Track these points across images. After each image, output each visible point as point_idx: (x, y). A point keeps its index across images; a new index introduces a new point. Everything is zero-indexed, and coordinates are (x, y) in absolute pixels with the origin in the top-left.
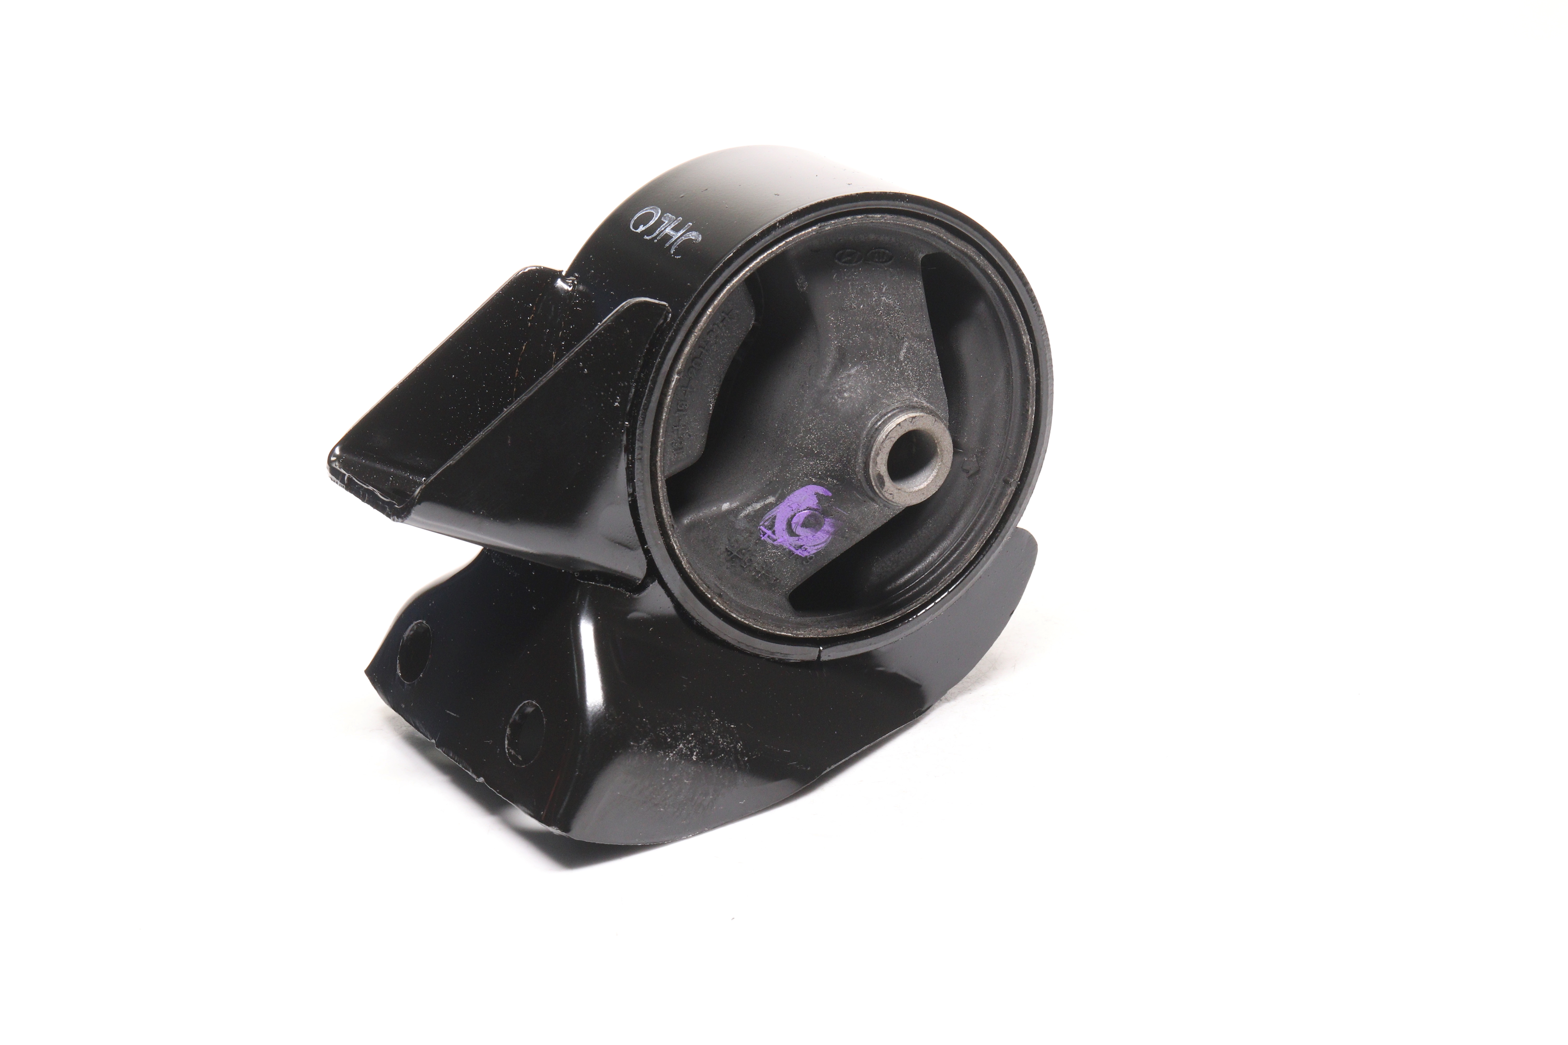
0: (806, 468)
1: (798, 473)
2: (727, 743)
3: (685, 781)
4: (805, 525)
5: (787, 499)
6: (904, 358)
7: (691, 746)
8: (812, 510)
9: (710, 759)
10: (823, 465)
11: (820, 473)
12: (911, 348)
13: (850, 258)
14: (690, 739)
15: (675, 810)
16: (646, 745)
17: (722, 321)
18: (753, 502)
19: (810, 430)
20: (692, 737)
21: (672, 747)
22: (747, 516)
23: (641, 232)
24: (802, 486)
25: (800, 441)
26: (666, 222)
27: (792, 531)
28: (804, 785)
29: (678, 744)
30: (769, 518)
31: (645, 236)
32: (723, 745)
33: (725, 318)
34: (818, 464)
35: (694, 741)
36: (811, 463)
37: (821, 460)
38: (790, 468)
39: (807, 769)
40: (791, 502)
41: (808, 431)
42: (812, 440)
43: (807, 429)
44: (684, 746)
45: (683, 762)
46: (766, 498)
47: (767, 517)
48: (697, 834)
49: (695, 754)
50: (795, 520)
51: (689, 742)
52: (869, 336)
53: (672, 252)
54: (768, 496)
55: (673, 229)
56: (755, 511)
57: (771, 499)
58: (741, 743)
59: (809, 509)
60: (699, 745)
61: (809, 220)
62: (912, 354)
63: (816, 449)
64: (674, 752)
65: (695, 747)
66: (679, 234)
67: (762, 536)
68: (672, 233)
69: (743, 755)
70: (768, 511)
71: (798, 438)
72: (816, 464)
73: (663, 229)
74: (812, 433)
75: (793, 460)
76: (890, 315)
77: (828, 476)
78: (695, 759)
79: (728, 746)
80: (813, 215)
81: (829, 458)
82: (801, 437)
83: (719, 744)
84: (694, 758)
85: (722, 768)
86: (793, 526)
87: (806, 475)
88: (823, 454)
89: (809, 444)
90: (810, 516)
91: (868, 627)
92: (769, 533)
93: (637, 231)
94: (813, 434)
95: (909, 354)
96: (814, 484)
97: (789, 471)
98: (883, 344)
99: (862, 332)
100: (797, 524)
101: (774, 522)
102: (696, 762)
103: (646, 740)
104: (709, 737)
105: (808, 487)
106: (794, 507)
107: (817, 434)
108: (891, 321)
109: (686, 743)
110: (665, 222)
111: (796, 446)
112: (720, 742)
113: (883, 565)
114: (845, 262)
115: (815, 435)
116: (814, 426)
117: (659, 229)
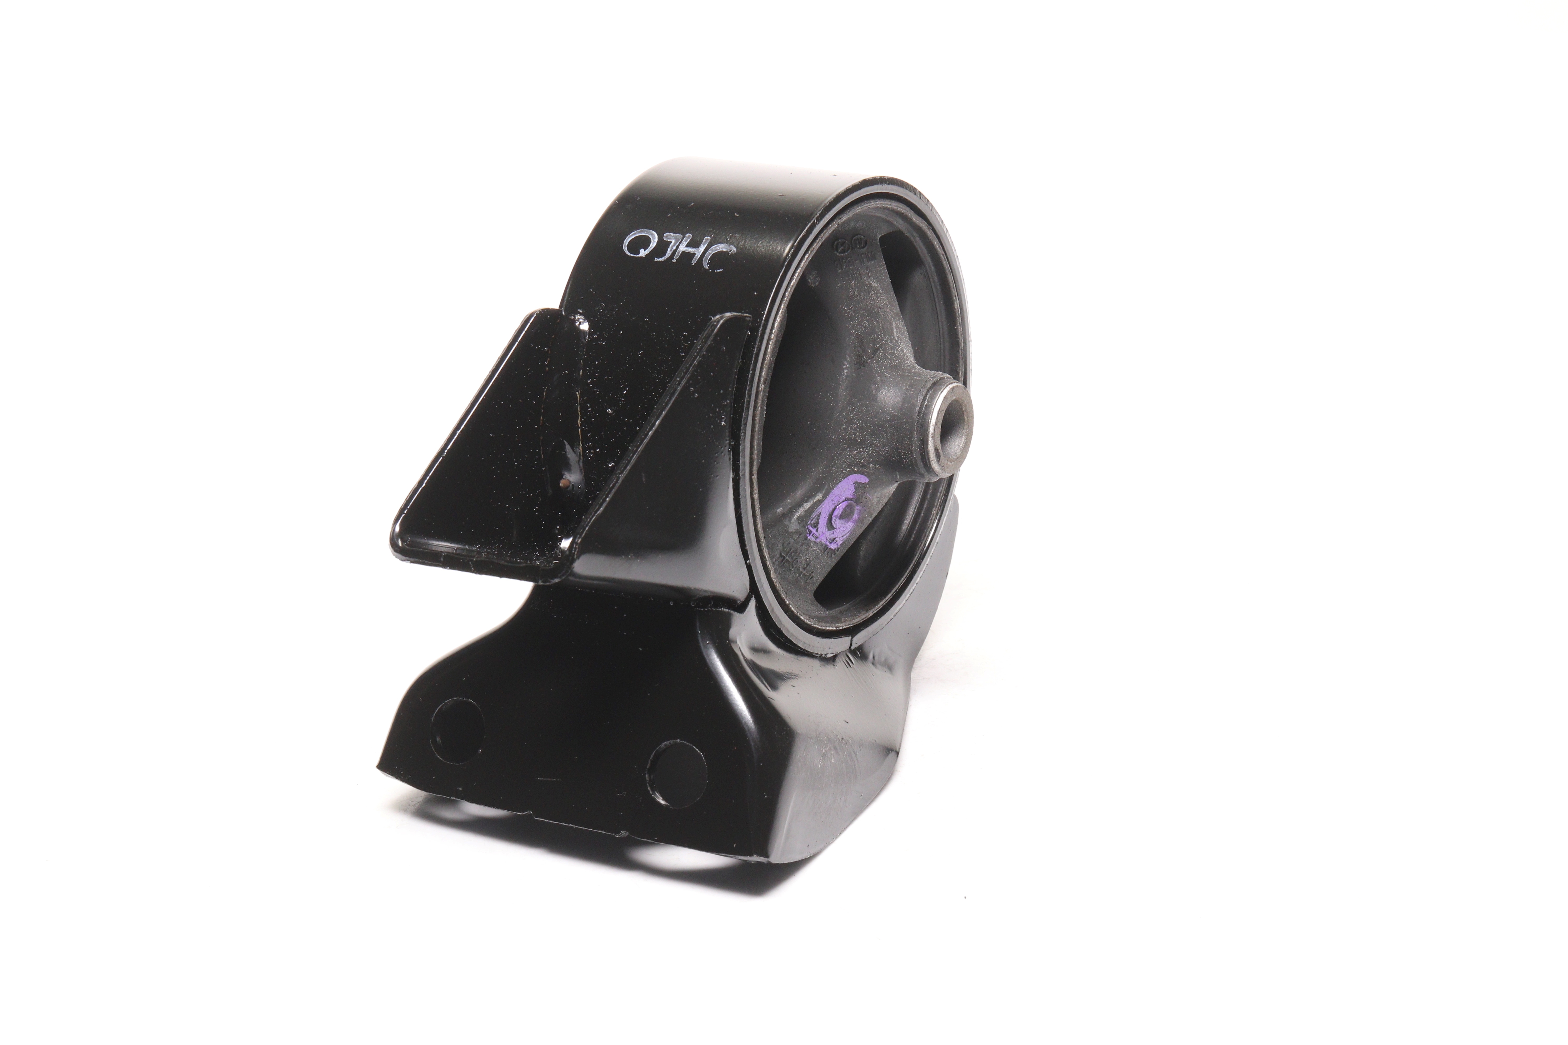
0: (849, 459)
1: (842, 465)
4: (841, 517)
5: (831, 493)
8: (849, 500)
10: (867, 452)
11: (862, 461)
18: (804, 502)
19: (851, 420)
22: (798, 518)
23: (645, 256)
24: (844, 477)
25: (843, 433)
26: (673, 241)
27: (831, 523)
30: (816, 516)
31: (656, 259)
34: (861, 452)
36: (855, 453)
37: (865, 448)
38: (835, 462)
40: (834, 496)
41: (850, 422)
42: (855, 429)
43: (849, 420)
46: (815, 495)
47: (814, 515)
50: (836, 513)
53: (707, 268)
54: (816, 493)
55: (688, 245)
56: (805, 511)
57: (819, 496)
59: (847, 499)
63: (859, 438)
66: (702, 248)
67: (808, 535)
68: (690, 250)
70: (816, 509)
71: (842, 430)
72: (859, 453)
73: (675, 248)
74: (854, 423)
75: (837, 453)
77: (871, 462)
81: (873, 444)
82: (845, 428)
86: (834, 518)
87: (849, 466)
88: (867, 441)
89: (852, 435)
90: (847, 506)
92: (814, 531)
93: (639, 256)
94: (856, 424)
96: (855, 473)
97: (835, 464)
100: (836, 517)
101: (818, 520)
105: (849, 477)
106: (836, 500)
107: (859, 423)
110: (671, 242)
111: (841, 438)
115: (857, 424)
116: (855, 415)
117: (669, 249)
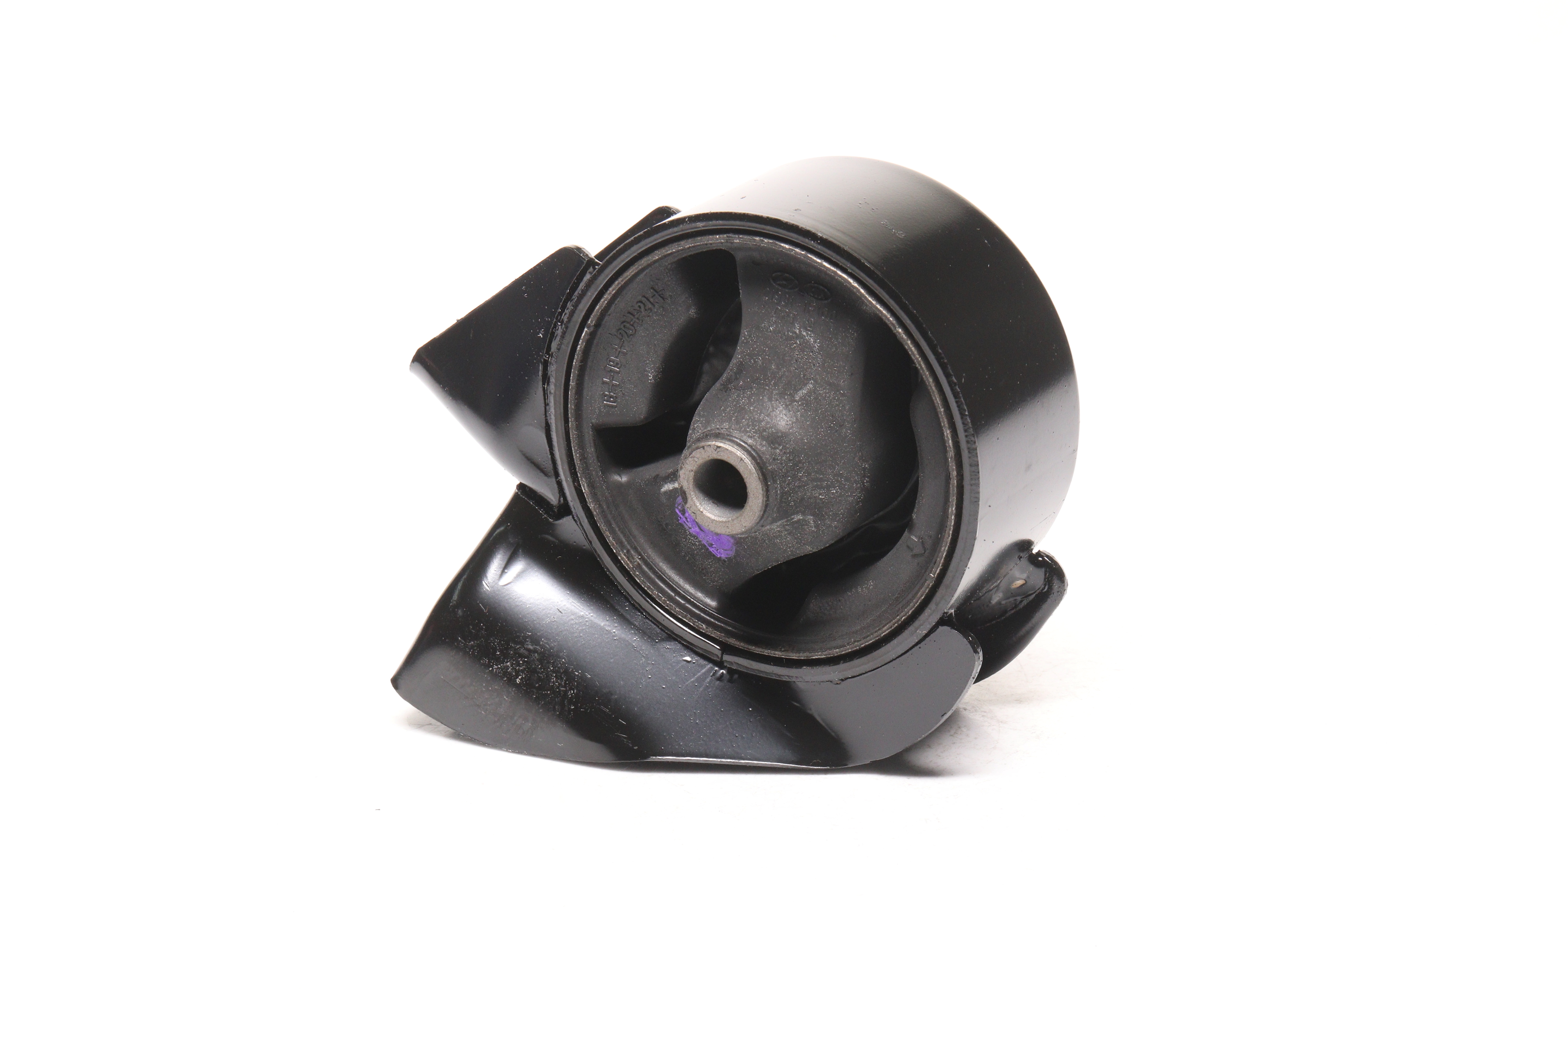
2: (559, 684)
3: (505, 697)
6: (800, 398)
7: (519, 669)
9: (534, 690)
12: (815, 393)
13: (784, 282)
14: (521, 662)
15: (496, 720)
16: (472, 646)
17: (652, 297)
20: (524, 661)
21: (498, 661)
28: (619, 760)
29: (506, 661)
30: (680, 503)
32: (554, 684)
33: (655, 295)
35: (524, 667)
39: (633, 747)
44: (512, 665)
45: (505, 679)
47: (678, 501)
48: (516, 752)
49: (520, 677)
51: (519, 665)
52: (772, 363)
57: (677, 485)
58: (575, 691)
60: (527, 672)
61: (716, 226)
62: (813, 399)
64: (499, 666)
65: (522, 671)
67: (679, 518)
69: (571, 702)
76: (803, 351)
78: (518, 683)
79: (558, 688)
80: (721, 222)
83: (550, 682)
84: (518, 681)
85: (544, 704)
91: (771, 654)
92: (683, 518)
95: (810, 397)
98: (781, 377)
99: (767, 357)
102: (518, 686)
103: (474, 643)
104: (542, 670)
108: (802, 358)
109: (514, 664)
112: (552, 680)
113: (821, 605)
114: (779, 285)
